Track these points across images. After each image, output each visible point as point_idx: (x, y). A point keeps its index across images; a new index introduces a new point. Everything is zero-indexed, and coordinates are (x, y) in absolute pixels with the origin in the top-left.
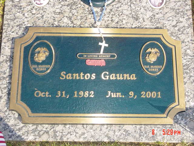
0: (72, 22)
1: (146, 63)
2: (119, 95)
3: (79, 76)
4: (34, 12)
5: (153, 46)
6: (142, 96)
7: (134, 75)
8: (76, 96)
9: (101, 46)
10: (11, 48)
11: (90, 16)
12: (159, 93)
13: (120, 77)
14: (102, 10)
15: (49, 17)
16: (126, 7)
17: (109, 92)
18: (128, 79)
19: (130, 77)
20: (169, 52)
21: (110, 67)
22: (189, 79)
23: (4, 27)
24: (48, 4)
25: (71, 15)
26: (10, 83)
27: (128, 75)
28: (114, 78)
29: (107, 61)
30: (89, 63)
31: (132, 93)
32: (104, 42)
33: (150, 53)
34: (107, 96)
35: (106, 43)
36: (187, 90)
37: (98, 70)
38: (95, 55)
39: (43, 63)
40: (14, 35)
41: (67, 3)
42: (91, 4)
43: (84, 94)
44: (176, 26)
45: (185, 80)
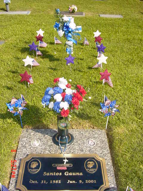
0: (50, 152)
1: (87, 168)
2: (74, 182)
3: (53, 174)
4: (32, 148)
5: (90, 161)
6: (86, 182)
7: (82, 173)
8: (51, 183)
9: (64, 162)
10: (19, 163)
11: (59, 150)
12: (95, 181)
13: (74, 174)
14: (65, 148)
15: (39, 151)
16: (77, 146)
17: (69, 181)
18: (79, 175)
19: (79, 174)
20: (99, 163)
21: (69, 170)
22: (111, 175)
23: (17, 155)
24: (39, 145)
25: (50, 150)
26: (17, 178)
27: (78, 173)
28: (71, 175)
29: (68, 168)
30: (58, 168)
31: (80, 181)
32: (66, 159)
33: (89, 164)
34: (68, 183)
35: (67, 160)
36: (110, 180)
37: (63, 171)
38: (61, 165)
39: (35, 168)
40: (21, 158)
41: (48, 145)
42: (60, 145)
43: (56, 181)
44: (102, 153)
45: (108, 175)
